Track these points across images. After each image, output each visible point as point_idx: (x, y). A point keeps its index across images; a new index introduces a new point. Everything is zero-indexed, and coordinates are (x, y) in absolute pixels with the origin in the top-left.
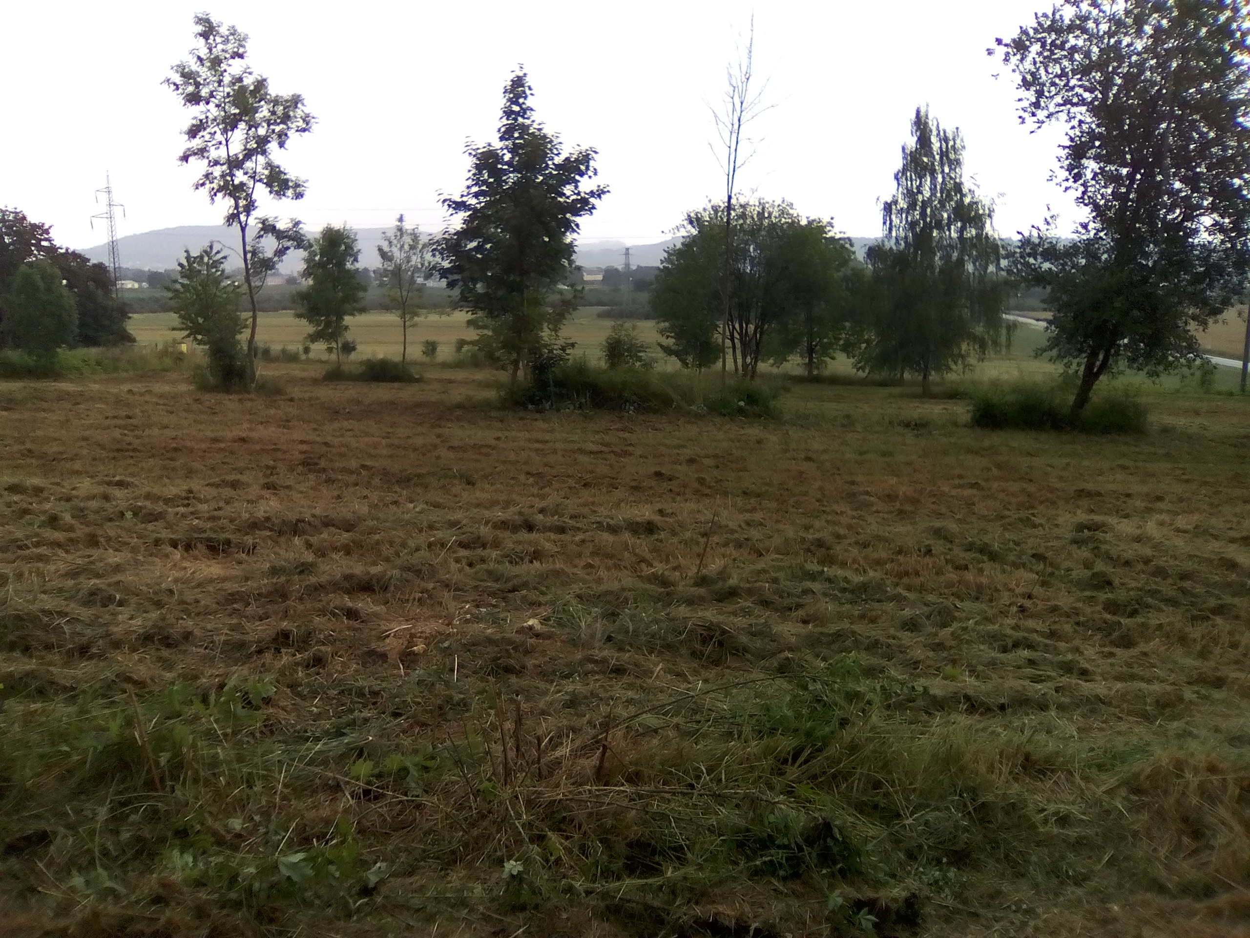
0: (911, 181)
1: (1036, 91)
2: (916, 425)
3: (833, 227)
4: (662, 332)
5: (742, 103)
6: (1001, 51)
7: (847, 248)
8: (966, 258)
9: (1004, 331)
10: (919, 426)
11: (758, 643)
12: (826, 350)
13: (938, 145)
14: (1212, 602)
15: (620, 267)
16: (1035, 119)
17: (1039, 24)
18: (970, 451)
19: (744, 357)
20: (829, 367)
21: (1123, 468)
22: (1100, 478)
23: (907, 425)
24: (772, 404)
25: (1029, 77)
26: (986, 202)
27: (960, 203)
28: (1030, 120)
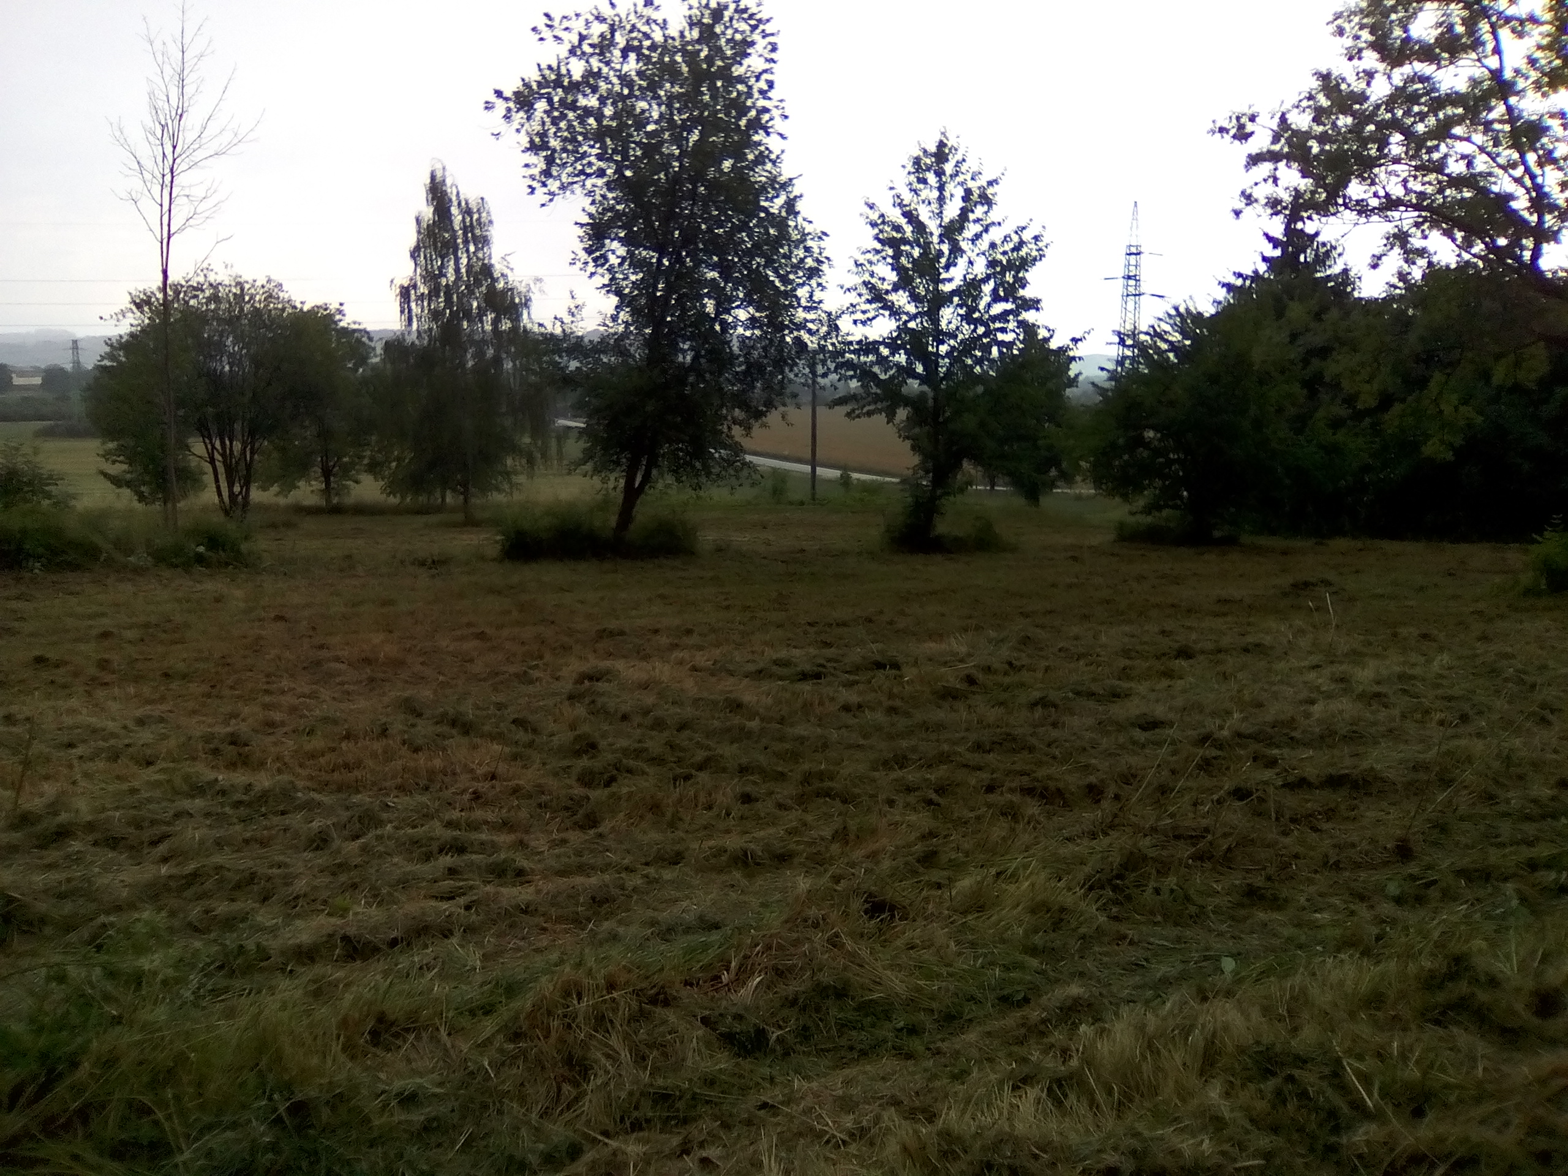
0: (431, 260)
1: (546, 157)
2: (434, 562)
3: (344, 315)
4: (106, 455)
5: (174, 147)
6: (501, 106)
7: (364, 343)
8: (504, 356)
9: (553, 443)
10: (436, 564)
11: (68, 907)
12: (346, 471)
13: (460, 218)
14: (700, 755)
15: (69, 367)
16: (545, 190)
17: (543, 76)
18: (493, 591)
19: (231, 485)
20: (353, 493)
21: (662, 597)
22: (634, 612)
23: (423, 564)
24: (244, 547)
25: (537, 140)
26: (522, 289)
27: (492, 288)
28: (540, 191)
